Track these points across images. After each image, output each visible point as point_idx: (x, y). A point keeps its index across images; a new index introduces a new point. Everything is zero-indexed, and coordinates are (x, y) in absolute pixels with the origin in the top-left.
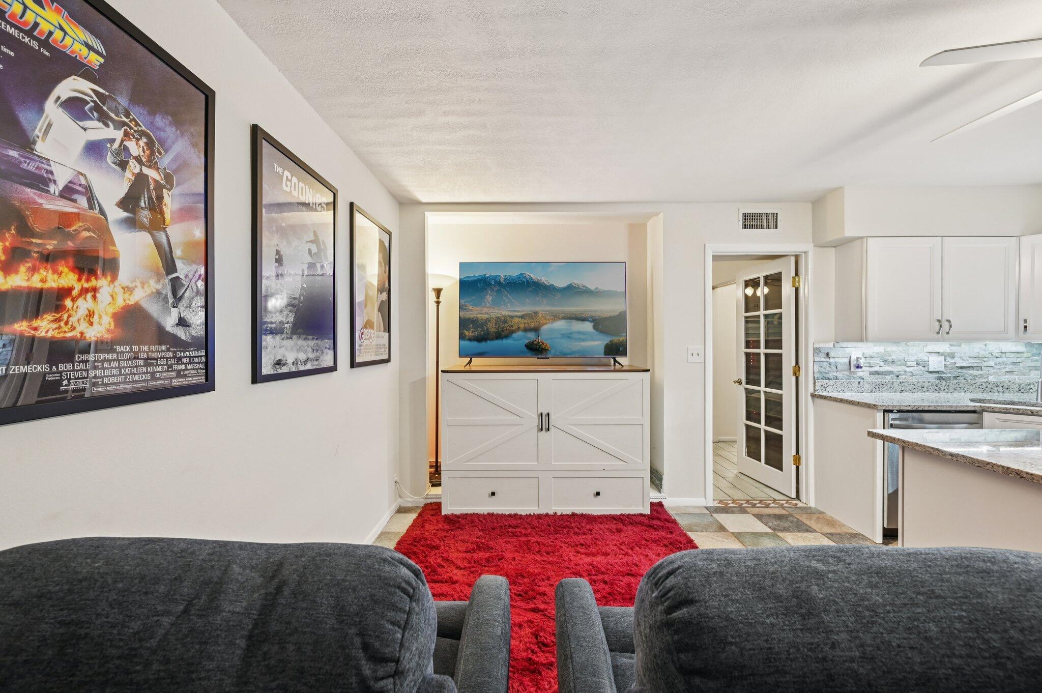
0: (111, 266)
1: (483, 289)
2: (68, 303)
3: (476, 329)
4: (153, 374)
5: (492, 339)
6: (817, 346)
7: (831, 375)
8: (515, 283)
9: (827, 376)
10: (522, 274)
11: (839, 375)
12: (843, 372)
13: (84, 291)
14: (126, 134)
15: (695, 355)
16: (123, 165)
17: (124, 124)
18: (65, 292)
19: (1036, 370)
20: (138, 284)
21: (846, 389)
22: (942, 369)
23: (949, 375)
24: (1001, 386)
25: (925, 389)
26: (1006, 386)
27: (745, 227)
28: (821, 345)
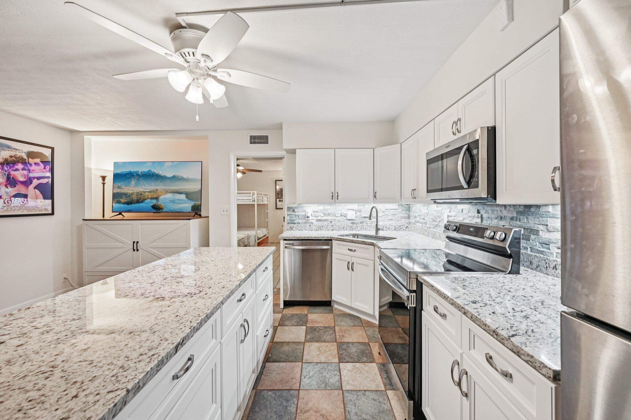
1: (130, 178)
3: (126, 198)
5: (134, 203)
6: (289, 206)
7: (296, 221)
8: (146, 175)
9: (293, 222)
10: (150, 170)
11: (300, 221)
12: (302, 220)
15: (225, 211)
19: (404, 218)
21: (303, 229)
22: (354, 218)
23: (359, 221)
24: (385, 227)
25: (345, 229)
26: (388, 227)
27: (251, 143)
28: (291, 206)
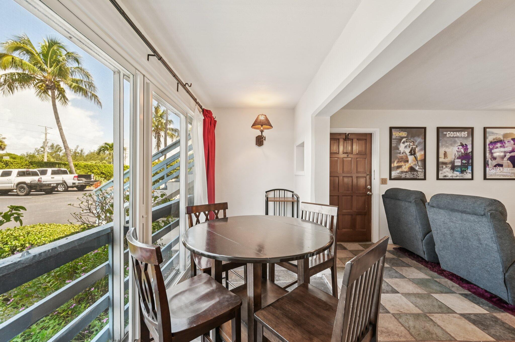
0: (407, 161)
2: (403, 167)
4: (414, 176)
13: (404, 165)
14: (410, 143)
16: (409, 147)
17: (410, 141)
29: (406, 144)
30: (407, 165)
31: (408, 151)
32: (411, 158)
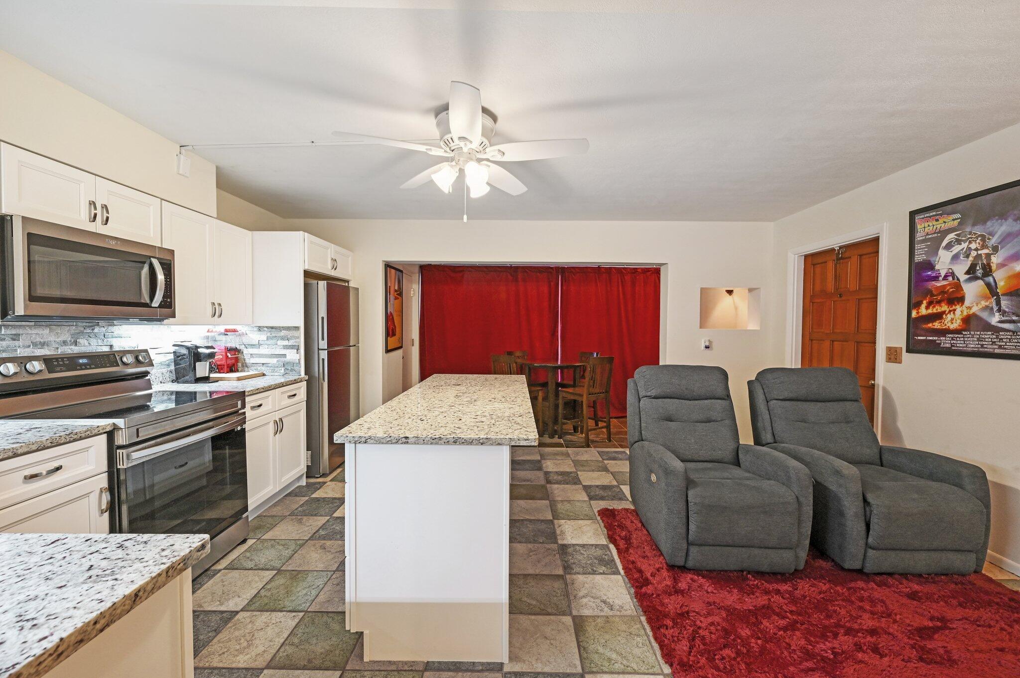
0: (961, 300)
2: (944, 316)
4: (982, 345)
13: (950, 311)
14: (969, 242)
16: (967, 256)
17: (970, 238)
18: (944, 312)
20: (975, 304)
29: (956, 249)
30: (958, 312)
31: (960, 270)
32: (972, 290)
